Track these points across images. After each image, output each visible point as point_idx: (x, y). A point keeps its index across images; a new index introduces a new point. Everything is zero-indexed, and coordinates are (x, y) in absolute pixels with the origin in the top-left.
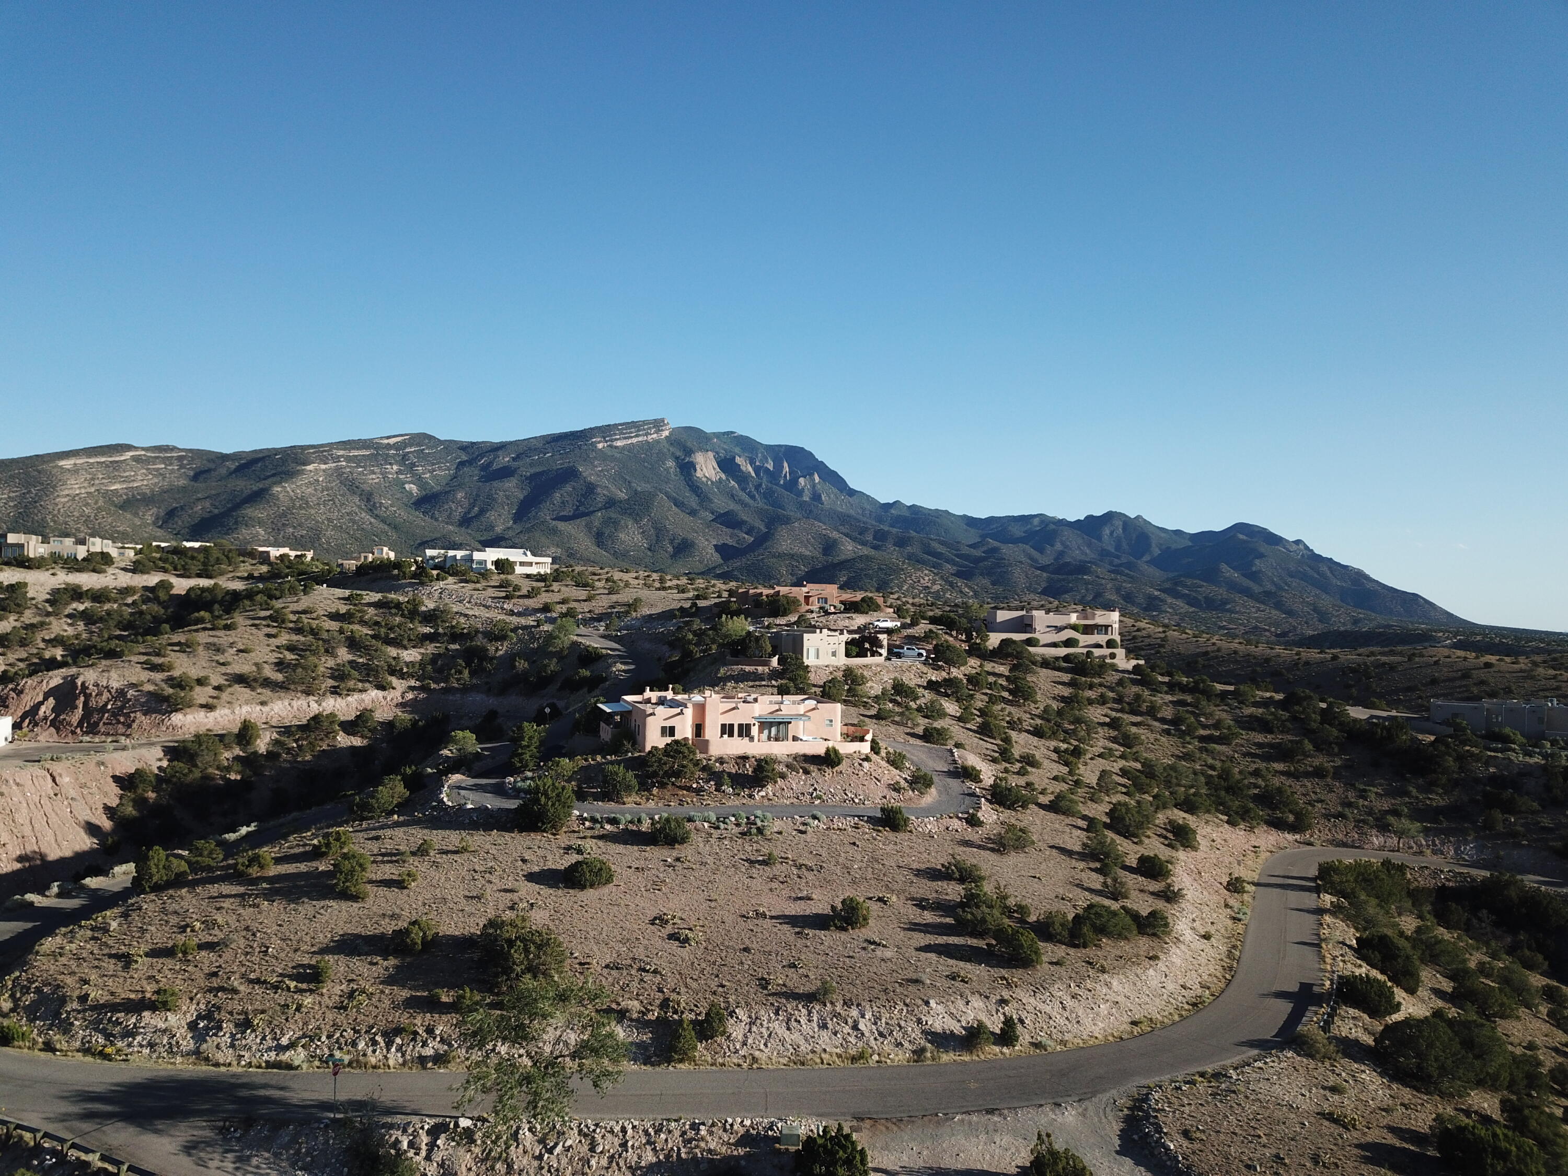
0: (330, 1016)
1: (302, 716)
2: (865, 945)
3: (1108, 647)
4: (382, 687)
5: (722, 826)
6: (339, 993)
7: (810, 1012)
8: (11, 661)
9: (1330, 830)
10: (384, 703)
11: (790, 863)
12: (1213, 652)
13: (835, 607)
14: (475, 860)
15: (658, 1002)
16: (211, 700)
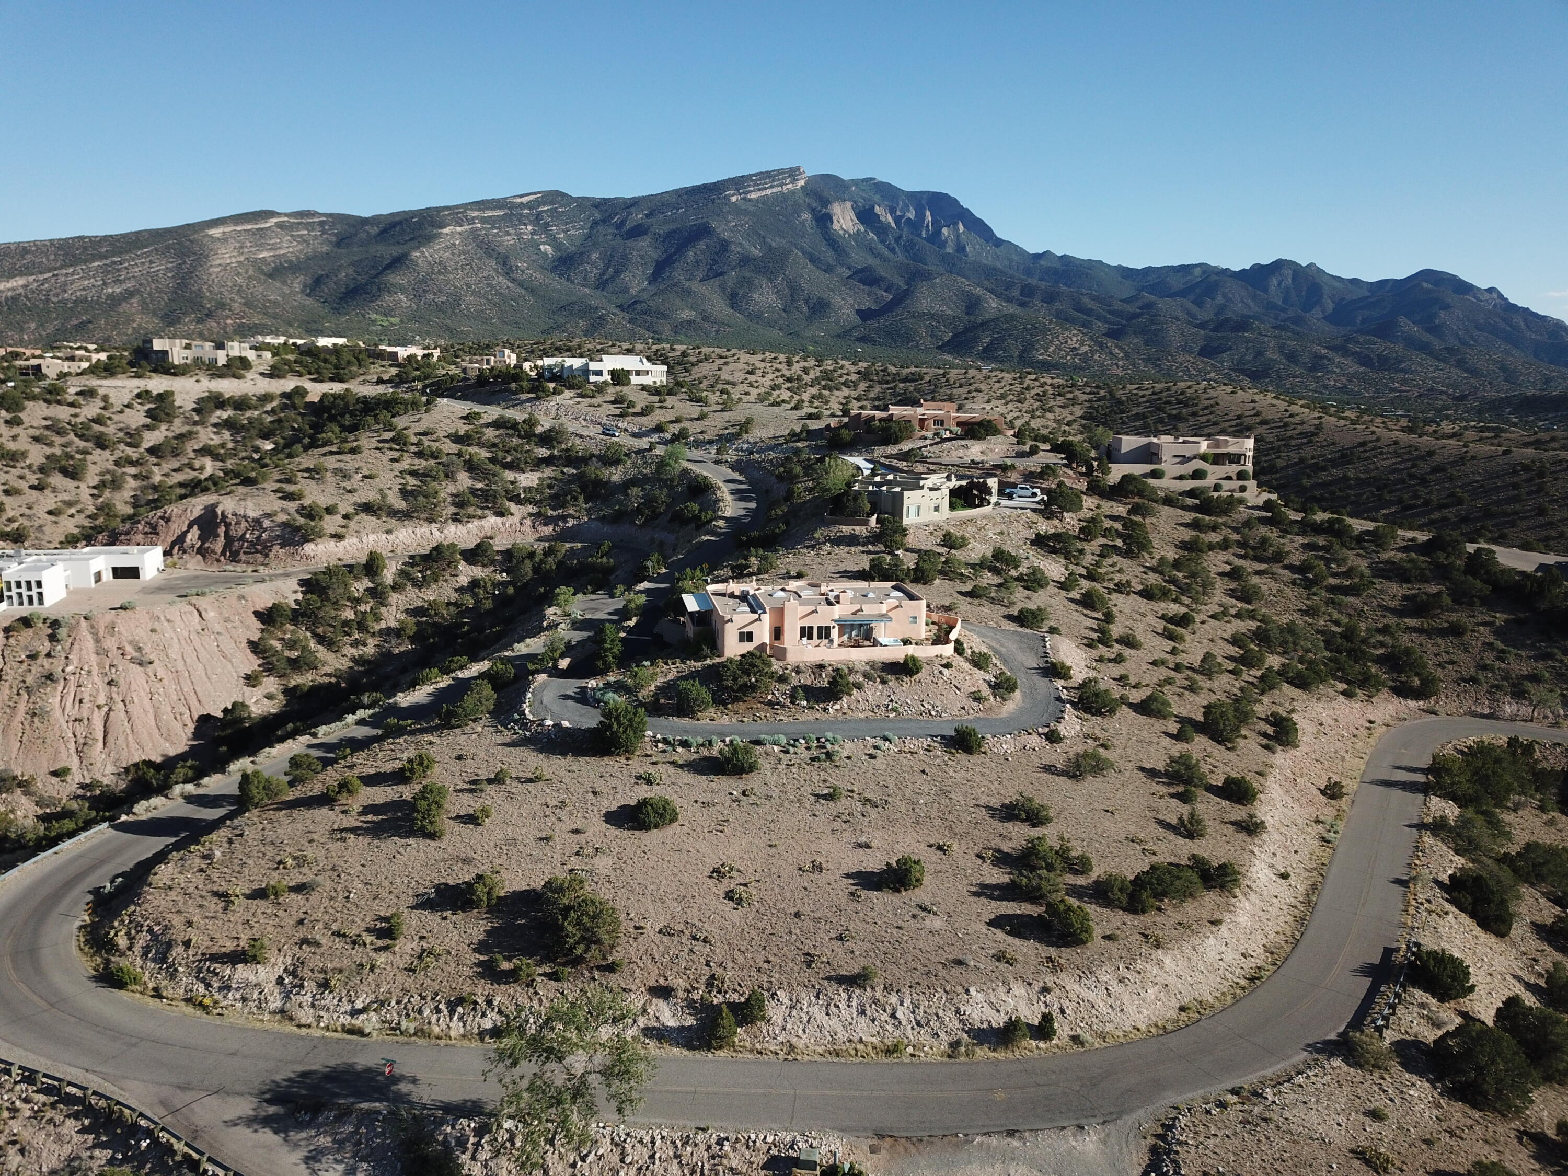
0: (400, 978)
1: (426, 543)
2: (916, 911)
3: (1238, 479)
4: (501, 514)
5: (792, 750)
6: (410, 951)
7: (850, 997)
8: (166, 471)
9: (1458, 696)
10: (503, 529)
11: (856, 796)
12: (1371, 442)
13: (951, 432)
14: (548, 791)
15: (704, 979)
16: (340, 530)
